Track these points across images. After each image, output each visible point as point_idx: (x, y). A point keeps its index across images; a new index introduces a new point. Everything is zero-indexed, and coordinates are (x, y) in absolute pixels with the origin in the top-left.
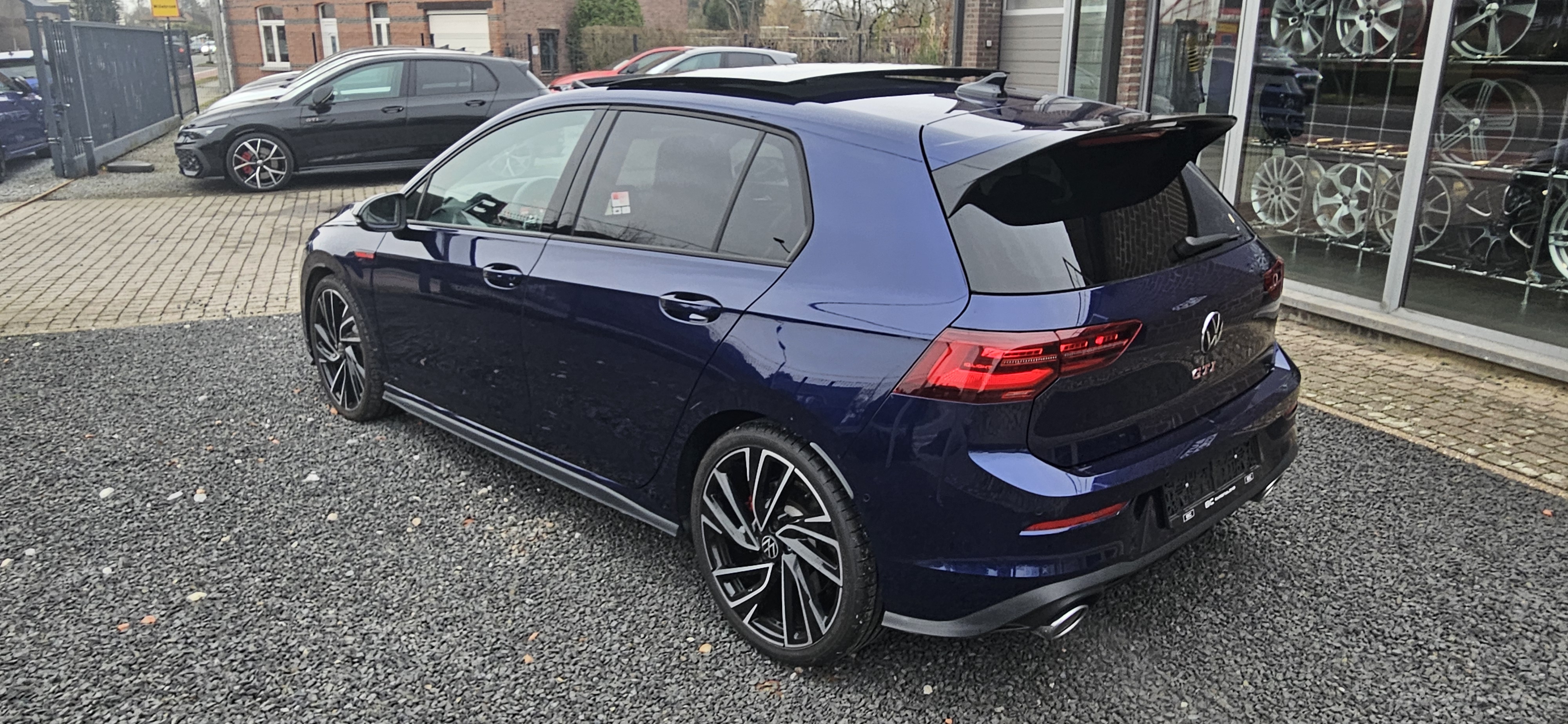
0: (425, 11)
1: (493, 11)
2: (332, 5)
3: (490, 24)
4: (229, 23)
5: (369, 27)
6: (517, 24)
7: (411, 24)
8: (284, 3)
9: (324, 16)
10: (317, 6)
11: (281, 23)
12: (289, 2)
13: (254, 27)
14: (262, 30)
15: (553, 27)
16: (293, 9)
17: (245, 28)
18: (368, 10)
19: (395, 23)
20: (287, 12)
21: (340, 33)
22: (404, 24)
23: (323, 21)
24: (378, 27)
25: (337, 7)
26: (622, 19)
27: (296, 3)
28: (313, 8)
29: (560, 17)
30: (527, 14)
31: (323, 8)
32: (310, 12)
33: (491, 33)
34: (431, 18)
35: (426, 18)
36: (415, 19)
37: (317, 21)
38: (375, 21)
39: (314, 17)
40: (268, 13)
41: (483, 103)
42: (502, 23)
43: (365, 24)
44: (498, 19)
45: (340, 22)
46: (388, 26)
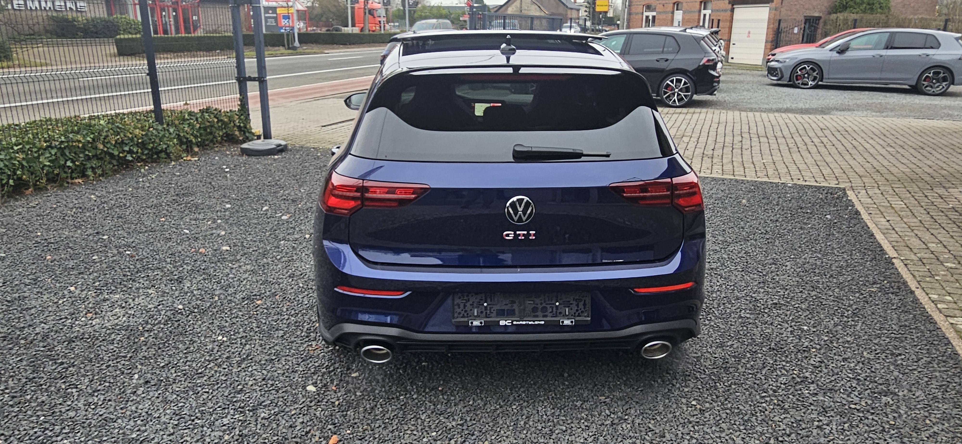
0: (733, 5)
1: (773, 5)
2: (682, 3)
3: (770, 13)
4: (630, 14)
5: (700, 15)
6: (789, 13)
7: (722, 14)
8: (658, 2)
9: (677, 10)
10: (674, 3)
11: (654, 14)
12: (660, 2)
13: (640, 16)
14: (644, 18)
15: (816, 14)
16: (661, 6)
17: (637, 17)
18: (701, 5)
19: (714, 13)
20: (660, 8)
21: (683, 19)
22: (719, 13)
23: (676, 12)
24: (705, 15)
25: (684, 4)
26: (872, 9)
27: (664, 2)
28: (672, 5)
29: (823, 8)
30: (798, 7)
31: (678, 5)
32: (670, 8)
33: (769, 19)
34: (735, 10)
35: (732, 10)
36: (726, 11)
37: (673, 13)
38: (703, 12)
39: (671, 10)
40: (649, 8)
41: (667, 60)
42: (778, 12)
43: (697, 14)
44: (776, 10)
45: (684, 13)
46: (710, 15)
